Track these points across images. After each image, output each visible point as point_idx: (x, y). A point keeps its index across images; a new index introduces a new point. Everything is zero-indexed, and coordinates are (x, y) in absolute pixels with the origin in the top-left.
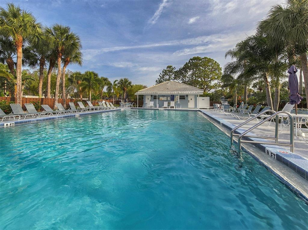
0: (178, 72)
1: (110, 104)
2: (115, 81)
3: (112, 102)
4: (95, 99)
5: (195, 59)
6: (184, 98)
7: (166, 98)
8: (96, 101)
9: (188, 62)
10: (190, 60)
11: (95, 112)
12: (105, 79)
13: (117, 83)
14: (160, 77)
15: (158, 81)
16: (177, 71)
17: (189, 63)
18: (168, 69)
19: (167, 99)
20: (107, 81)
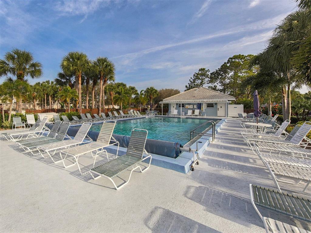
0: (215, 74)
1: (137, 113)
2: (142, 91)
3: (139, 111)
4: (125, 108)
5: (235, 57)
6: (213, 106)
7: (192, 105)
8: (126, 110)
9: (226, 62)
10: (229, 59)
11: (125, 119)
12: (133, 88)
13: (143, 92)
14: (190, 81)
15: (188, 87)
16: (213, 73)
17: (228, 63)
18: (200, 72)
19: (193, 107)
20: (134, 90)
